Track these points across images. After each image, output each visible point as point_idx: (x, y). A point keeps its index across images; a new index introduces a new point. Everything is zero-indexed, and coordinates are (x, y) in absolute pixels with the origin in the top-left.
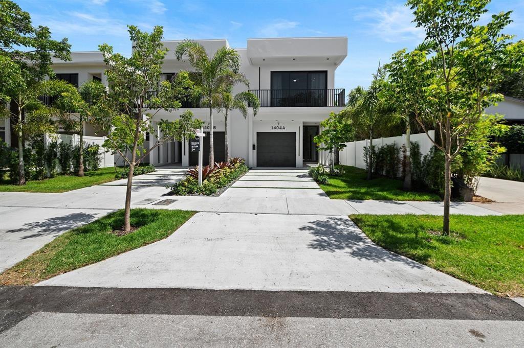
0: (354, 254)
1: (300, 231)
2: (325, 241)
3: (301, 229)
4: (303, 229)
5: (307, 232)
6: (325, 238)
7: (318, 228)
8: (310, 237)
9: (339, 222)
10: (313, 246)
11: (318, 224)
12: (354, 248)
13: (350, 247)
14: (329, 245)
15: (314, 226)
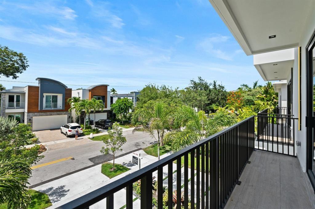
0: (53, 188)
1: (69, 189)
2: (61, 189)
3: (69, 190)
4: (68, 190)
5: (67, 190)
6: (61, 190)
7: (63, 193)
8: (65, 189)
9: (56, 200)
10: (64, 186)
11: (64, 195)
12: (52, 190)
13: (54, 190)
14: (60, 189)
15: (65, 193)
